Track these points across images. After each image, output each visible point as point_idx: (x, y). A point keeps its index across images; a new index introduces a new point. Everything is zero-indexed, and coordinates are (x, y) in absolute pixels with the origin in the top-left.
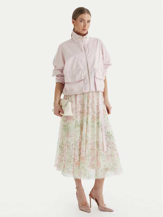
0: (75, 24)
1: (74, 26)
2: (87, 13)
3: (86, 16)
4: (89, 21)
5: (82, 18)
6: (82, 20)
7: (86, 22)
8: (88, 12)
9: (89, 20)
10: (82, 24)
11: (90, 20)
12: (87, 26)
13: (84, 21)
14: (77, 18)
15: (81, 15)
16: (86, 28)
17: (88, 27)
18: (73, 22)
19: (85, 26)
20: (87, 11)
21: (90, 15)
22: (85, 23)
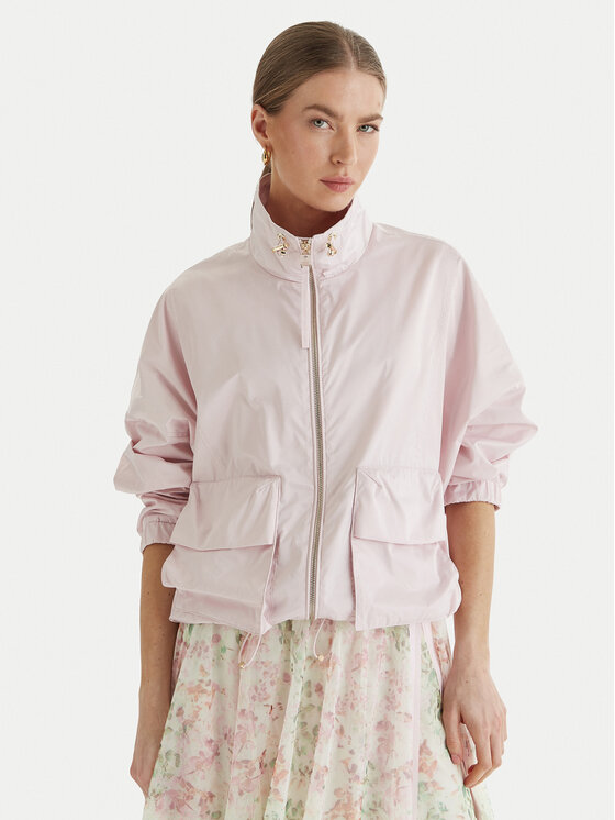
0: (270, 140)
1: (262, 150)
2: (360, 66)
3: (347, 91)
4: (368, 125)
5: (323, 102)
6: (321, 115)
7: (351, 128)
8: (366, 58)
9: (366, 112)
10: (321, 141)
11: (378, 117)
12: (354, 158)
13: (331, 120)
14: (284, 97)
15: (310, 76)
16: (350, 170)
17: (364, 167)
18: (260, 128)
19: (338, 157)
20: (356, 54)
21: (381, 79)
22: (340, 133)
